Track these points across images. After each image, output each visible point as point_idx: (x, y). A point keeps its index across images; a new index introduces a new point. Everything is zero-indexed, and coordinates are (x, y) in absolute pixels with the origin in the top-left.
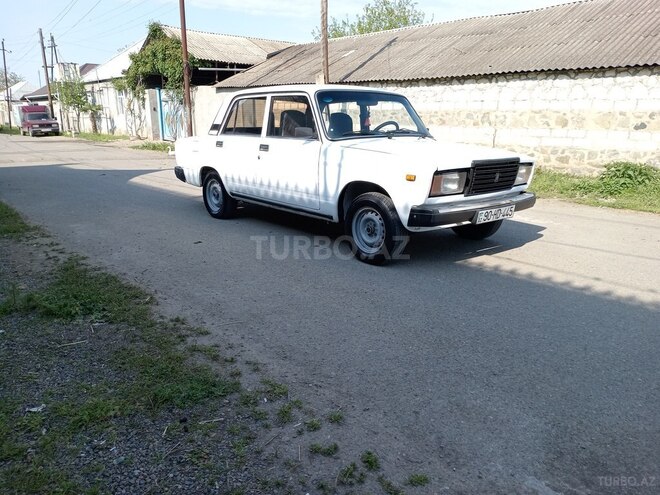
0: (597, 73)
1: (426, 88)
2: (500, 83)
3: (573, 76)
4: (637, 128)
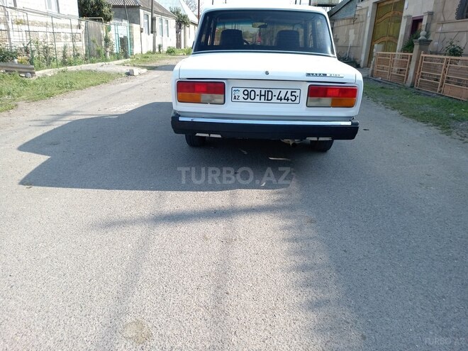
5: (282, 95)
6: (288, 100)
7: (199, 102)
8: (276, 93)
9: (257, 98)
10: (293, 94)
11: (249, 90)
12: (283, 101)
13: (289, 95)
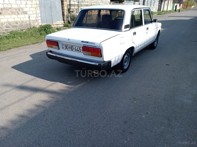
5: (76, 49)
6: (78, 51)
7: (52, 48)
8: (74, 47)
9: (69, 49)
10: (80, 49)
11: (67, 45)
12: (77, 51)
13: (78, 49)
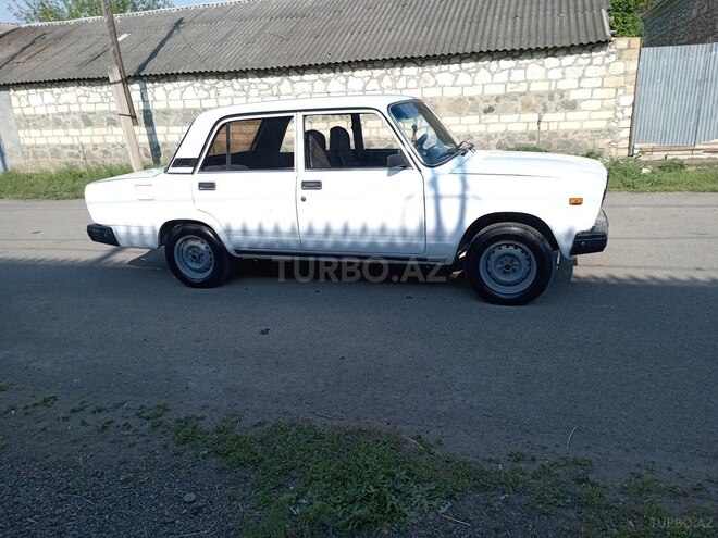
0: (442, 60)
1: (257, 80)
2: (344, 73)
3: (420, 63)
4: (486, 112)
